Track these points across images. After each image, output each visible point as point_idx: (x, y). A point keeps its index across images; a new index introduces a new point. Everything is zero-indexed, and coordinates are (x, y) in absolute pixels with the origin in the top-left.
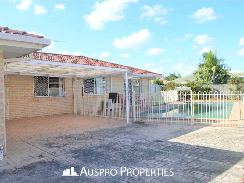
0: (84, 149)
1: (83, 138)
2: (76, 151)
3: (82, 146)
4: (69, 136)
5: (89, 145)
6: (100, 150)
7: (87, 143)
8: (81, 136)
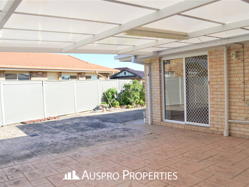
0: (99, 129)
1: (98, 136)
2: (104, 127)
3: (100, 130)
4: (113, 139)
5: (94, 131)
6: (88, 128)
7: (95, 133)
8: (100, 139)
